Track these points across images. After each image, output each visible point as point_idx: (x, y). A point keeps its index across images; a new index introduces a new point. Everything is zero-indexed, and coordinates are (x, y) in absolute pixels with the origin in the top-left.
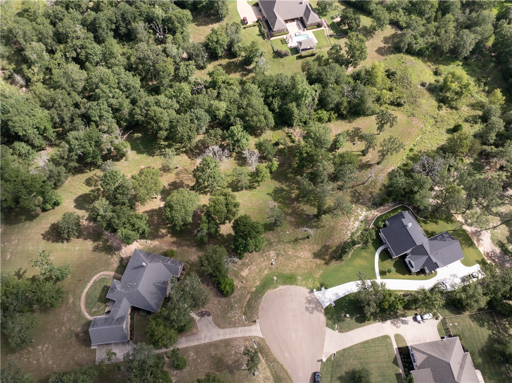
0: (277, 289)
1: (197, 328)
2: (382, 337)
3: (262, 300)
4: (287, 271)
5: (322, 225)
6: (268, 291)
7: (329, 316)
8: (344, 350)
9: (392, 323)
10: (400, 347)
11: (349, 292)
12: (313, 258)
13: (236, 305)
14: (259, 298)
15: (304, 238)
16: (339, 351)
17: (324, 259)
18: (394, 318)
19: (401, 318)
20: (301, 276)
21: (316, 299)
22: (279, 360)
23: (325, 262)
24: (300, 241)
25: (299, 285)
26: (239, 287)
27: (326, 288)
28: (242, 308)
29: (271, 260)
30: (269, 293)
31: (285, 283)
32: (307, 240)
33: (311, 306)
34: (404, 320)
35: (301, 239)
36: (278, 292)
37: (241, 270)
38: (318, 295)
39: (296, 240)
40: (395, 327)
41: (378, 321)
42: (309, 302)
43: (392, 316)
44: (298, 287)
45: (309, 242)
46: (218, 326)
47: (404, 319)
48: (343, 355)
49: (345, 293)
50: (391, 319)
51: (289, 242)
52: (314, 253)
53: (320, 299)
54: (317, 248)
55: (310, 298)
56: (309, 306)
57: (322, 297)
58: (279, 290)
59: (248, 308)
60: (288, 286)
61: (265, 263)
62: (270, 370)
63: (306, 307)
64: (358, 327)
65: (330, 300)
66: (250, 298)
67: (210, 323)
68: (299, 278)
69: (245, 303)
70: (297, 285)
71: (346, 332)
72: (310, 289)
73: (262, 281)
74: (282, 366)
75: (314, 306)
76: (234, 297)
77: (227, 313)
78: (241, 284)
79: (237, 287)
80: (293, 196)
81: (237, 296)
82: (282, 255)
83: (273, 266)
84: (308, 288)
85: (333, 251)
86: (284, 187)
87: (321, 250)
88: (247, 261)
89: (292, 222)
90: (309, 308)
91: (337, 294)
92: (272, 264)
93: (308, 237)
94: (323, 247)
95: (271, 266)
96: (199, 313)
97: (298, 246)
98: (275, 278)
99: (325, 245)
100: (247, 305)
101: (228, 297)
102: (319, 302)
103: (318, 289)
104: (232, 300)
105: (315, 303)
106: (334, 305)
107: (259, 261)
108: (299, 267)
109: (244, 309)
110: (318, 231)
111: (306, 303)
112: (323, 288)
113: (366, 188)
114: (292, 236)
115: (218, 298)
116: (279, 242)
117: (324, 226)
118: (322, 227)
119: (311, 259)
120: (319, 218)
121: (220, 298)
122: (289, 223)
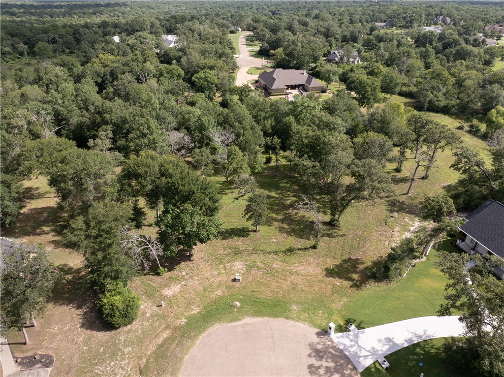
0: (239, 323)
3: (197, 343)
4: (266, 294)
5: (340, 233)
6: (217, 326)
11: (420, 337)
12: (326, 275)
13: (127, 350)
14: (189, 337)
15: (306, 249)
17: (350, 279)
20: (297, 303)
21: (334, 347)
24: (297, 251)
25: (292, 319)
26: (148, 315)
27: (360, 327)
28: (140, 358)
29: (234, 274)
30: (218, 330)
31: (258, 313)
32: (312, 251)
33: (325, 364)
35: (299, 249)
36: (240, 329)
37: (166, 286)
38: (341, 340)
39: (291, 250)
42: (319, 354)
44: (291, 322)
45: (315, 253)
49: (410, 340)
51: (276, 253)
52: (327, 269)
53: (346, 349)
54: (331, 263)
55: (319, 347)
56: (317, 364)
57: (352, 346)
58: (243, 326)
59: (156, 359)
60: (266, 319)
61: (220, 279)
63: (310, 366)
65: (374, 352)
66: (168, 338)
68: (294, 307)
69: (152, 348)
70: (287, 318)
72: (319, 327)
73: (205, 307)
75: (332, 365)
76: (129, 332)
77: (96, 364)
78: (155, 308)
79: (144, 314)
80: (288, 202)
81: (136, 330)
82: (259, 269)
83: (237, 284)
84: (315, 326)
85: (367, 268)
86: (273, 194)
87: (341, 265)
88: (184, 273)
89: (283, 228)
90: (319, 368)
91: (389, 340)
92: (235, 280)
93: (314, 247)
94: (345, 261)
95: (232, 284)
96: (26, 358)
97: (293, 258)
98: (238, 304)
99: (350, 259)
100: (154, 352)
101: (114, 332)
102: (346, 357)
103: (340, 329)
104: (122, 338)
105: (334, 358)
106: (386, 365)
107: (207, 275)
108: (294, 289)
109: (144, 360)
110: (334, 240)
111: (310, 356)
112: (353, 327)
113: (412, 199)
114: (282, 246)
115: (89, 332)
116: (255, 251)
117: (344, 235)
118: (341, 235)
119: (320, 277)
120: (334, 225)
121: (94, 332)
122: (277, 229)
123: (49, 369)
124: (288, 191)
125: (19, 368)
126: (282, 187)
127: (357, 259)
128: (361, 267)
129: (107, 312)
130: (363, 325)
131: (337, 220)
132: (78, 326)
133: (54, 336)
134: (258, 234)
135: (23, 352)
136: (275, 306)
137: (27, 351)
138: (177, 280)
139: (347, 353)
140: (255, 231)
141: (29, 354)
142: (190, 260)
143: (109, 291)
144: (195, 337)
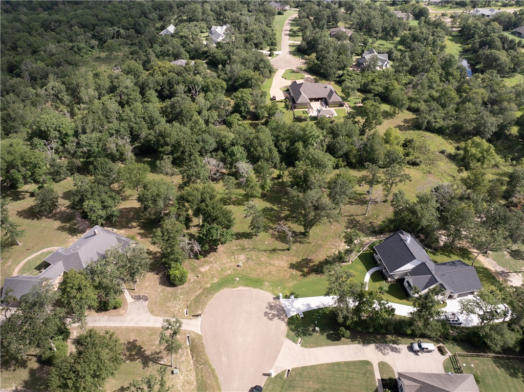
0: (236, 289)
1: (127, 310)
2: (361, 362)
3: (214, 296)
4: (254, 275)
5: (308, 241)
6: (225, 289)
7: (293, 327)
8: (304, 368)
9: (377, 348)
10: (384, 378)
11: (324, 305)
12: (289, 268)
13: (181, 297)
14: (211, 294)
15: (284, 250)
16: (296, 368)
17: (302, 271)
18: (380, 342)
19: (391, 345)
20: (269, 282)
21: (280, 306)
22: (211, 363)
23: (302, 273)
24: (278, 251)
25: (263, 289)
26: (192, 281)
27: (296, 297)
28: (187, 301)
29: (239, 262)
30: (226, 292)
31: (247, 285)
32: (286, 251)
33: (273, 312)
34: (395, 348)
35: (279, 250)
36: (236, 292)
37: (202, 266)
38: (284, 302)
39: (274, 250)
40: (380, 353)
41: (357, 342)
42: (271, 307)
43: (378, 339)
44: (262, 291)
45: (288, 253)
46: (151, 313)
47: (395, 346)
48: (301, 374)
49: (319, 306)
50: (377, 343)
51: (265, 251)
52: (291, 264)
53: (285, 307)
54: (295, 260)
55: (273, 304)
56: (269, 312)
57: (289, 306)
58: (237, 291)
59: (195, 302)
60: (250, 288)
61: (231, 264)
62: (196, 374)
64: (328, 345)
65: (298, 309)
66: (201, 293)
67: (144, 307)
68: (267, 283)
69: (193, 297)
70: (261, 289)
71: (311, 347)
72: (276, 295)
73: (220, 279)
74: (213, 370)
75: (276, 313)
76: (182, 288)
77: (167, 302)
78: (195, 278)
79: (190, 280)
80: (283, 215)
81: (186, 288)
82: (253, 260)
83: (239, 268)
84: (274, 294)
85: (315, 265)
86: (275, 208)
87: (300, 262)
88: (212, 259)
89: (274, 235)
90: (269, 313)
91: (308, 305)
92: (238, 266)
93: (288, 250)
94: (303, 260)
95: (236, 268)
96: (136, 296)
97: (274, 256)
98: (238, 279)
99: (307, 259)
100: (194, 299)
101: (175, 288)
102: (284, 310)
103: (287, 297)
104: (179, 291)
105: (278, 310)
106: (302, 316)
107: (224, 262)
108: (269, 274)
109: (189, 302)
110: (302, 246)
111: (267, 308)
112: (293, 296)
113: (366, 219)
114: (270, 246)
115: (163, 287)
116: (254, 249)
117: (310, 243)
118: (308, 243)
119: (286, 269)
120: (305, 235)
121: (166, 287)
122: (270, 235)
123: (147, 302)
124: (285, 206)
125: (134, 300)
126: (283, 202)
127: (311, 259)
128: (311, 264)
129: (172, 278)
130: (298, 296)
131: (308, 232)
132: (158, 283)
133: (147, 287)
134: (258, 237)
135: (134, 293)
136: (256, 282)
137: (136, 293)
138: (208, 263)
139: (285, 309)
140: (256, 235)
141: (137, 294)
142: (216, 252)
143: (173, 268)
144: (214, 293)
